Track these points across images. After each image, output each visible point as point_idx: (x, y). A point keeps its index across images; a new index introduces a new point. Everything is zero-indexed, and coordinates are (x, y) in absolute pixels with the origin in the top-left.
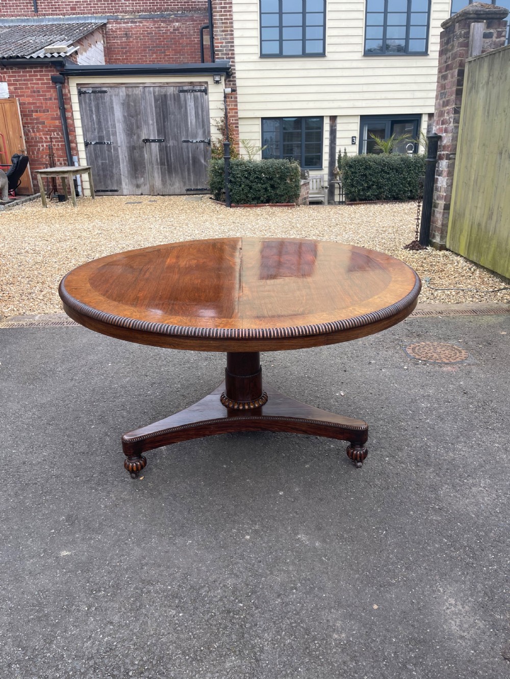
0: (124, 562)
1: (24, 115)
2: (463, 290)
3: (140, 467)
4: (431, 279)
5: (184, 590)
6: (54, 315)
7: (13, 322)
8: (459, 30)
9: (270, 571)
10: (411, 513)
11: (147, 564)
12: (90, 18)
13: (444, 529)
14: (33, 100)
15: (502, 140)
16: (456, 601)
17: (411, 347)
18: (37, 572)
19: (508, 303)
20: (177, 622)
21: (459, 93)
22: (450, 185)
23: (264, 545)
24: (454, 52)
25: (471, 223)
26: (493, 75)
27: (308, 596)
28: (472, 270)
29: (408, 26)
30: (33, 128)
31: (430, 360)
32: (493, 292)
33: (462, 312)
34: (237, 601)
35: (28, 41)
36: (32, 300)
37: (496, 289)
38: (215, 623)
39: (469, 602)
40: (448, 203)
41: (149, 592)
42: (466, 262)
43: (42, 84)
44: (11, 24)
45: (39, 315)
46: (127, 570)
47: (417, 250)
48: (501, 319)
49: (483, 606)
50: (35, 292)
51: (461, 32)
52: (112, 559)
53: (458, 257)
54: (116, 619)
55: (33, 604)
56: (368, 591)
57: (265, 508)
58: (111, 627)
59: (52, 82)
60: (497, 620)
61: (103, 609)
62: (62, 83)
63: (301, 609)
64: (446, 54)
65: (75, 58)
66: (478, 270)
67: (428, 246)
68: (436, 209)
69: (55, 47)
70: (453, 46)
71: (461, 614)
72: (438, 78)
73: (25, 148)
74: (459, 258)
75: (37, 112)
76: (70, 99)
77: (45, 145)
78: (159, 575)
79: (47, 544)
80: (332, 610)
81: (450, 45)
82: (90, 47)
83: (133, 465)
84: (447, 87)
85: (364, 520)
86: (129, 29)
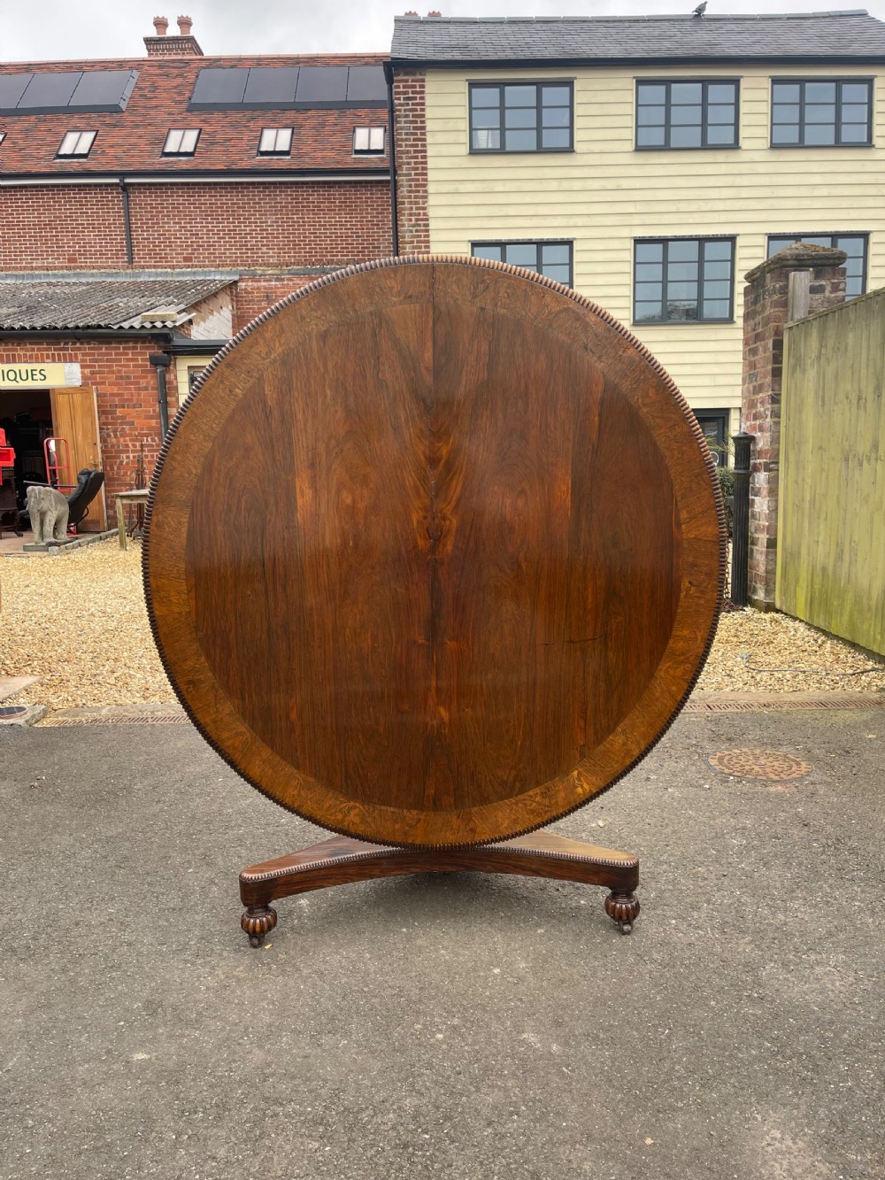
0: (235, 1072)
1: (102, 412)
2: (804, 672)
3: (266, 926)
4: (750, 656)
5: (334, 1113)
6: (132, 707)
7: (65, 718)
8: (770, 283)
9: (474, 1087)
10: (713, 1003)
11: (272, 1075)
12: (213, 274)
13: (767, 1028)
14: (119, 389)
15: (847, 440)
16: (783, 1133)
17: (717, 757)
18: (94, 1083)
19: (879, 691)
20: (320, 1158)
21: (777, 373)
22: (774, 510)
23: (466, 1048)
24: (765, 315)
25: (810, 567)
26: (826, 346)
27: (538, 1125)
28: (820, 642)
29: (700, 281)
30: (115, 431)
31: (747, 776)
32: (854, 674)
33: (802, 704)
34: (420, 1130)
35: (116, 304)
36: (97, 685)
37: (859, 671)
38: (382, 1161)
39: (805, 1135)
40: (773, 537)
41: (276, 1115)
42: (809, 630)
43: (134, 366)
44: (90, 280)
45: (108, 708)
46: (240, 1083)
47: (729, 612)
48: (867, 715)
49: (827, 1141)
50: (102, 674)
51: (774, 286)
52: (215, 1066)
53: (797, 622)
54: (222, 1153)
55: (88, 1128)
56: (638, 1118)
57: (470, 992)
58: (213, 1164)
59: (151, 363)
60: (850, 1162)
61: (202, 1138)
62: (166, 365)
63: (527, 1143)
64: (754, 318)
65: (187, 329)
66: (829, 642)
67: (746, 606)
68: (755, 548)
69: (158, 313)
70: (764, 307)
71: (790, 1153)
72: (744, 353)
73: (100, 460)
74: (797, 624)
75: (123, 407)
76: (176, 388)
77: (131, 455)
78: (292, 1091)
79: (111, 1042)
80: (578, 1146)
81: (758, 305)
82: (212, 314)
83: (255, 923)
84: (758, 366)
85: (633, 1013)
86: (272, 288)
